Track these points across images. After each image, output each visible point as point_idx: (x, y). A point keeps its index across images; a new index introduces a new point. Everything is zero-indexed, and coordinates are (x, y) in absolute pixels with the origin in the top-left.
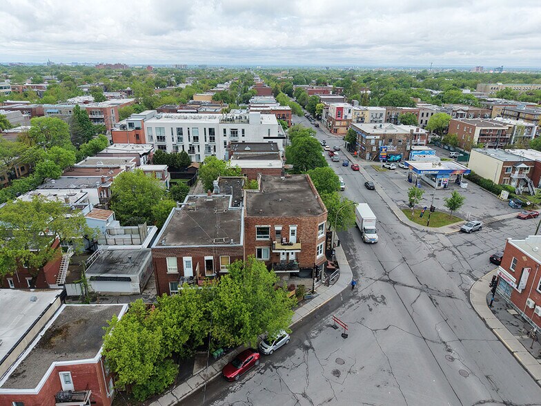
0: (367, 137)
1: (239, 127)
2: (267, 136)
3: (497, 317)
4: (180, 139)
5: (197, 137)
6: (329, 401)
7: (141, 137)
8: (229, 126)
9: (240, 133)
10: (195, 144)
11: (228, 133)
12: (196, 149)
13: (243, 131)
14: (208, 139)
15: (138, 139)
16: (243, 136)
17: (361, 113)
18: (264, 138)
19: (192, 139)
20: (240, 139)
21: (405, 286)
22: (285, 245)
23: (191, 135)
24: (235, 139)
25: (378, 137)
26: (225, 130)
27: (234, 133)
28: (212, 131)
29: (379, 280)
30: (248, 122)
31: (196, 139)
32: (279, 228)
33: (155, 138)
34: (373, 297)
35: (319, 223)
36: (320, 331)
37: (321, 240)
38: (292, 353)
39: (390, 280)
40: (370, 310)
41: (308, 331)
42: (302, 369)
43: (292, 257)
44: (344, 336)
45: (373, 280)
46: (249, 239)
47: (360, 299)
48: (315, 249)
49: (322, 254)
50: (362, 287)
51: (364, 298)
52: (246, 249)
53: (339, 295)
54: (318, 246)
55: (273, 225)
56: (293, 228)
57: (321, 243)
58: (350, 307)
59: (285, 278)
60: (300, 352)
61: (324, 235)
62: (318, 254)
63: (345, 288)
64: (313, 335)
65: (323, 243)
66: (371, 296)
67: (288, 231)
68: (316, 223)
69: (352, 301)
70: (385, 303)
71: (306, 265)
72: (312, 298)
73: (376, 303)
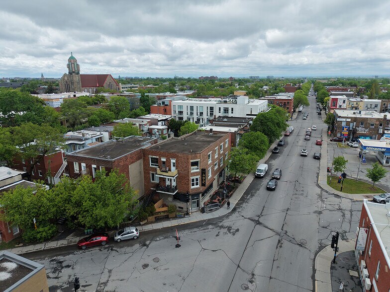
0: (338, 119)
1: (230, 106)
2: (250, 114)
3: (332, 273)
4: (192, 114)
5: (202, 113)
6: (121, 280)
7: (167, 110)
8: (223, 106)
9: (230, 111)
10: (201, 117)
11: (222, 110)
12: (201, 121)
13: (232, 109)
14: (209, 114)
15: (165, 112)
16: (232, 113)
17: (355, 103)
18: (247, 115)
19: (199, 114)
20: (230, 115)
21: (267, 227)
22: (164, 171)
23: (198, 111)
24: (226, 115)
25: (349, 120)
26: (220, 108)
27: (226, 110)
28: (212, 108)
29: (249, 218)
30: (236, 103)
31: (201, 114)
32: (164, 160)
33: (177, 112)
34: (229, 228)
35: (192, 159)
36: (165, 238)
37: (194, 174)
38: (132, 245)
39: (258, 221)
40: (217, 235)
41: (157, 236)
42: (127, 256)
43: (174, 184)
44: (178, 246)
45: (243, 218)
46: (146, 165)
47: (217, 227)
48: (189, 180)
49: (198, 186)
50: (229, 220)
51: (222, 227)
52: (144, 172)
53: (204, 221)
54: (192, 178)
55: (160, 157)
56: (173, 161)
57: (194, 176)
58: (204, 229)
59: (170, 199)
60: (137, 246)
61: (198, 170)
62: (193, 185)
63: (215, 217)
64: (158, 239)
65: (198, 177)
66: (229, 227)
67: (170, 162)
68: (188, 159)
69: (210, 226)
70: (234, 234)
71: (183, 191)
72: (182, 218)
73: (228, 232)
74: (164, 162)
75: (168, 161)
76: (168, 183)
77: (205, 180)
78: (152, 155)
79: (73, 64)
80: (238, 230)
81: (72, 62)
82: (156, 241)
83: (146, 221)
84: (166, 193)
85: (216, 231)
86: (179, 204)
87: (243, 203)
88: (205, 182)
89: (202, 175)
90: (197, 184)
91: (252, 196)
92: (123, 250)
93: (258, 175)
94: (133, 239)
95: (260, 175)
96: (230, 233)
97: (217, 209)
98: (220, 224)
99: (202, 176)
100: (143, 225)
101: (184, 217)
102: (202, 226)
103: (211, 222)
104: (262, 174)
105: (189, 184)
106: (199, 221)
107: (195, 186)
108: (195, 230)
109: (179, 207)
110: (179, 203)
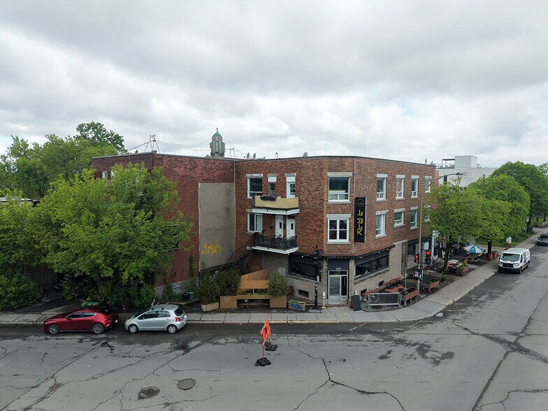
22: (267, 199)
32: (272, 179)
34: (423, 349)
35: (330, 170)
36: (240, 342)
37: (336, 208)
38: (153, 344)
39: (516, 343)
40: (382, 357)
41: (224, 336)
42: (127, 361)
43: (291, 234)
44: (263, 362)
45: (467, 332)
46: (241, 194)
47: (388, 340)
48: (322, 221)
49: (346, 241)
50: (424, 331)
51: (401, 342)
52: (237, 212)
53: (354, 324)
54: (330, 217)
55: (265, 175)
56: (291, 179)
57: (337, 212)
58: (348, 340)
59: (282, 271)
60: (166, 346)
61: (348, 201)
62: (333, 236)
63: (385, 321)
64: (222, 341)
65: (347, 217)
66: (423, 345)
67: (285, 183)
68: (321, 170)
69: (369, 337)
70: (436, 363)
71: (309, 250)
72: (302, 312)
73: (416, 355)
74: (273, 185)
75: (282, 181)
76: (279, 232)
77: (363, 225)
78: (252, 173)
79: (217, 142)
80: (449, 355)
81: (217, 139)
82: (217, 343)
83: (215, 306)
84: (271, 250)
85: (383, 347)
86: (300, 283)
87: (468, 306)
88: (363, 232)
89: (356, 212)
90: (343, 236)
91: (492, 297)
92: (127, 348)
93: (505, 265)
94: (165, 332)
95: (511, 265)
96: (424, 357)
97: (393, 308)
98: (398, 336)
99: (356, 217)
100: (206, 312)
101: (307, 311)
102: (345, 333)
103: (371, 329)
104: (518, 265)
105: (322, 232)
106: (341, 324)
107: (338, 241)
108: (324, 337)
109: (301, 292)
110: (300, 281)
